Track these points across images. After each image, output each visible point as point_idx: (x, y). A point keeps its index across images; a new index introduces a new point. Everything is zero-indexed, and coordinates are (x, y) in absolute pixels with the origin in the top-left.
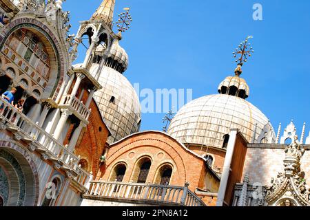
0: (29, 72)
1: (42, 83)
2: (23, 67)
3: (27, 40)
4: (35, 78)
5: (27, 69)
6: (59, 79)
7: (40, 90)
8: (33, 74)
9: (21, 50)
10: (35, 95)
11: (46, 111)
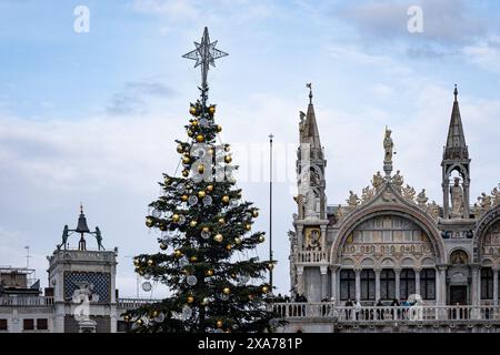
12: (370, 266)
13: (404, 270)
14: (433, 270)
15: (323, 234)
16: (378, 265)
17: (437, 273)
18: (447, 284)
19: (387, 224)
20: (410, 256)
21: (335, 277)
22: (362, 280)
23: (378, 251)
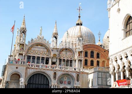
0: (68, 56)
1: (71, 56)
2: (66, 56)
3: (65, 51)
4: (70, 56)
5: (67, 56)
6: (74, 54)
7: (72, 58)
8: (69, 56)
9: (64, 53)
10: (71, 59)
11: (74, 61)
12: (35, 56)
13: (42, 57)
14: (49, 58)
15: (25, 46)
16: (36, 55)
17: (50, 59)
18: (52, 61)
19: (39, 47)
20: (44, 54)
21: (26, 57)
22: (32, 58)
23: (37, 52)
